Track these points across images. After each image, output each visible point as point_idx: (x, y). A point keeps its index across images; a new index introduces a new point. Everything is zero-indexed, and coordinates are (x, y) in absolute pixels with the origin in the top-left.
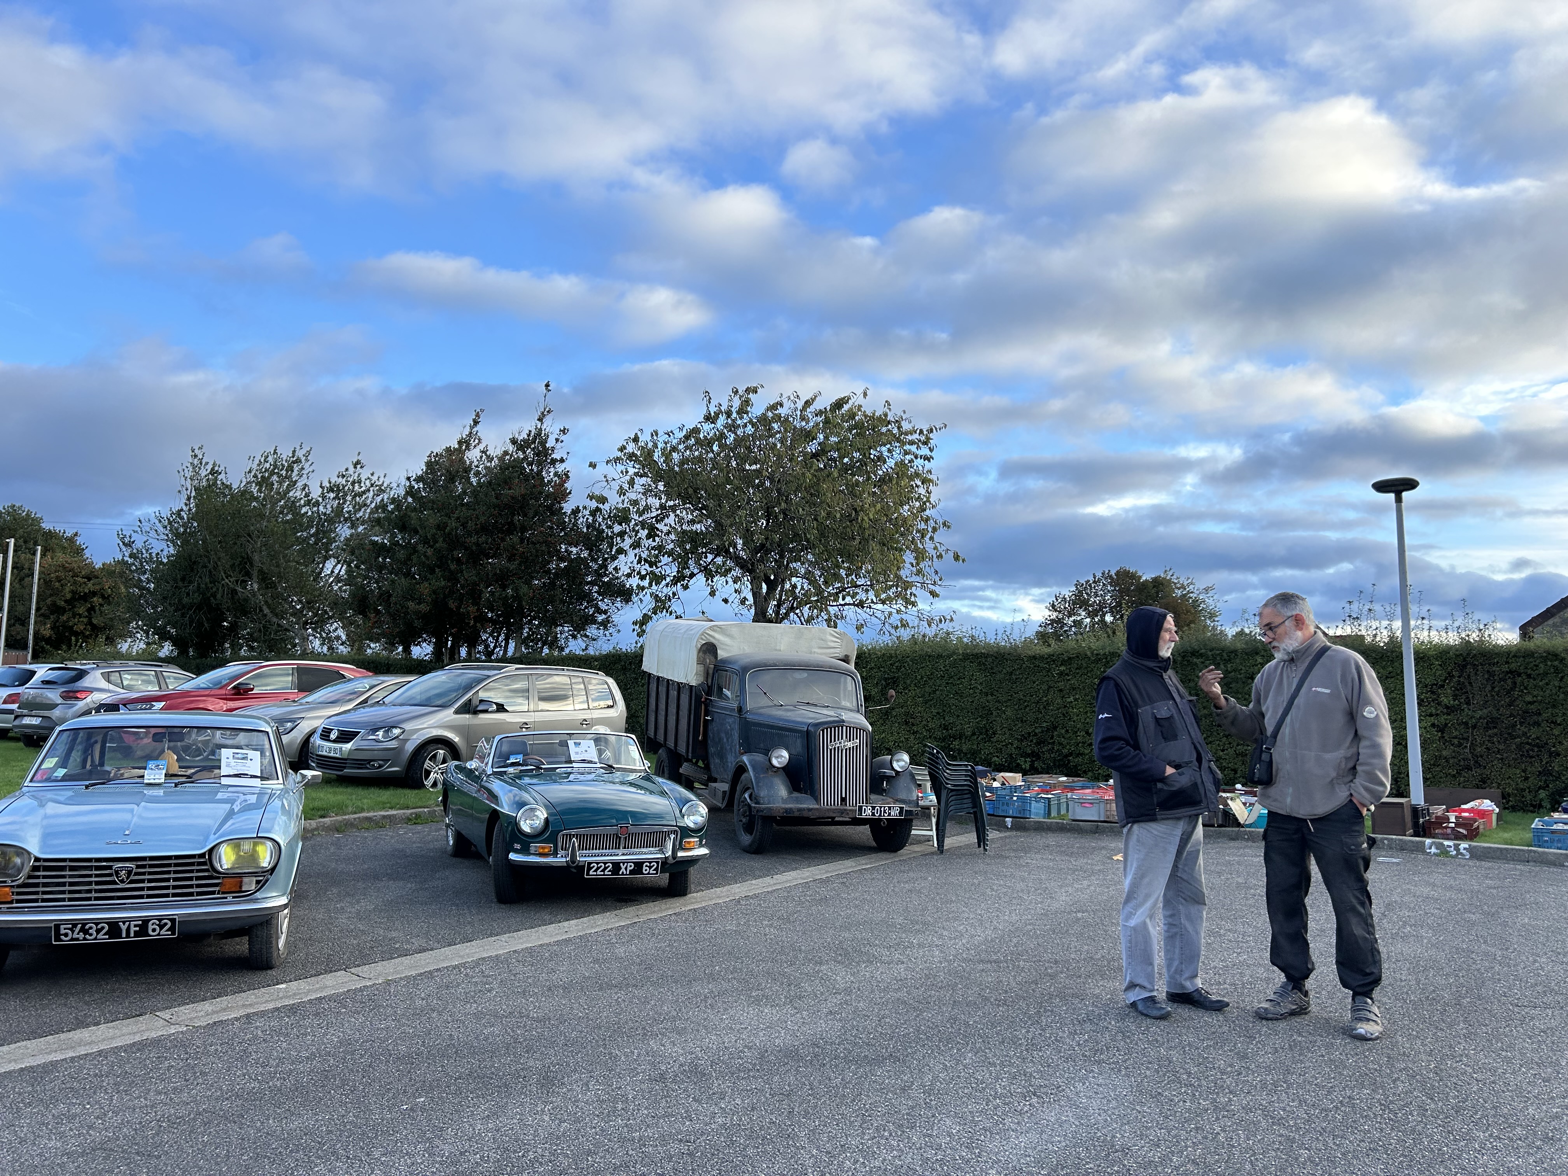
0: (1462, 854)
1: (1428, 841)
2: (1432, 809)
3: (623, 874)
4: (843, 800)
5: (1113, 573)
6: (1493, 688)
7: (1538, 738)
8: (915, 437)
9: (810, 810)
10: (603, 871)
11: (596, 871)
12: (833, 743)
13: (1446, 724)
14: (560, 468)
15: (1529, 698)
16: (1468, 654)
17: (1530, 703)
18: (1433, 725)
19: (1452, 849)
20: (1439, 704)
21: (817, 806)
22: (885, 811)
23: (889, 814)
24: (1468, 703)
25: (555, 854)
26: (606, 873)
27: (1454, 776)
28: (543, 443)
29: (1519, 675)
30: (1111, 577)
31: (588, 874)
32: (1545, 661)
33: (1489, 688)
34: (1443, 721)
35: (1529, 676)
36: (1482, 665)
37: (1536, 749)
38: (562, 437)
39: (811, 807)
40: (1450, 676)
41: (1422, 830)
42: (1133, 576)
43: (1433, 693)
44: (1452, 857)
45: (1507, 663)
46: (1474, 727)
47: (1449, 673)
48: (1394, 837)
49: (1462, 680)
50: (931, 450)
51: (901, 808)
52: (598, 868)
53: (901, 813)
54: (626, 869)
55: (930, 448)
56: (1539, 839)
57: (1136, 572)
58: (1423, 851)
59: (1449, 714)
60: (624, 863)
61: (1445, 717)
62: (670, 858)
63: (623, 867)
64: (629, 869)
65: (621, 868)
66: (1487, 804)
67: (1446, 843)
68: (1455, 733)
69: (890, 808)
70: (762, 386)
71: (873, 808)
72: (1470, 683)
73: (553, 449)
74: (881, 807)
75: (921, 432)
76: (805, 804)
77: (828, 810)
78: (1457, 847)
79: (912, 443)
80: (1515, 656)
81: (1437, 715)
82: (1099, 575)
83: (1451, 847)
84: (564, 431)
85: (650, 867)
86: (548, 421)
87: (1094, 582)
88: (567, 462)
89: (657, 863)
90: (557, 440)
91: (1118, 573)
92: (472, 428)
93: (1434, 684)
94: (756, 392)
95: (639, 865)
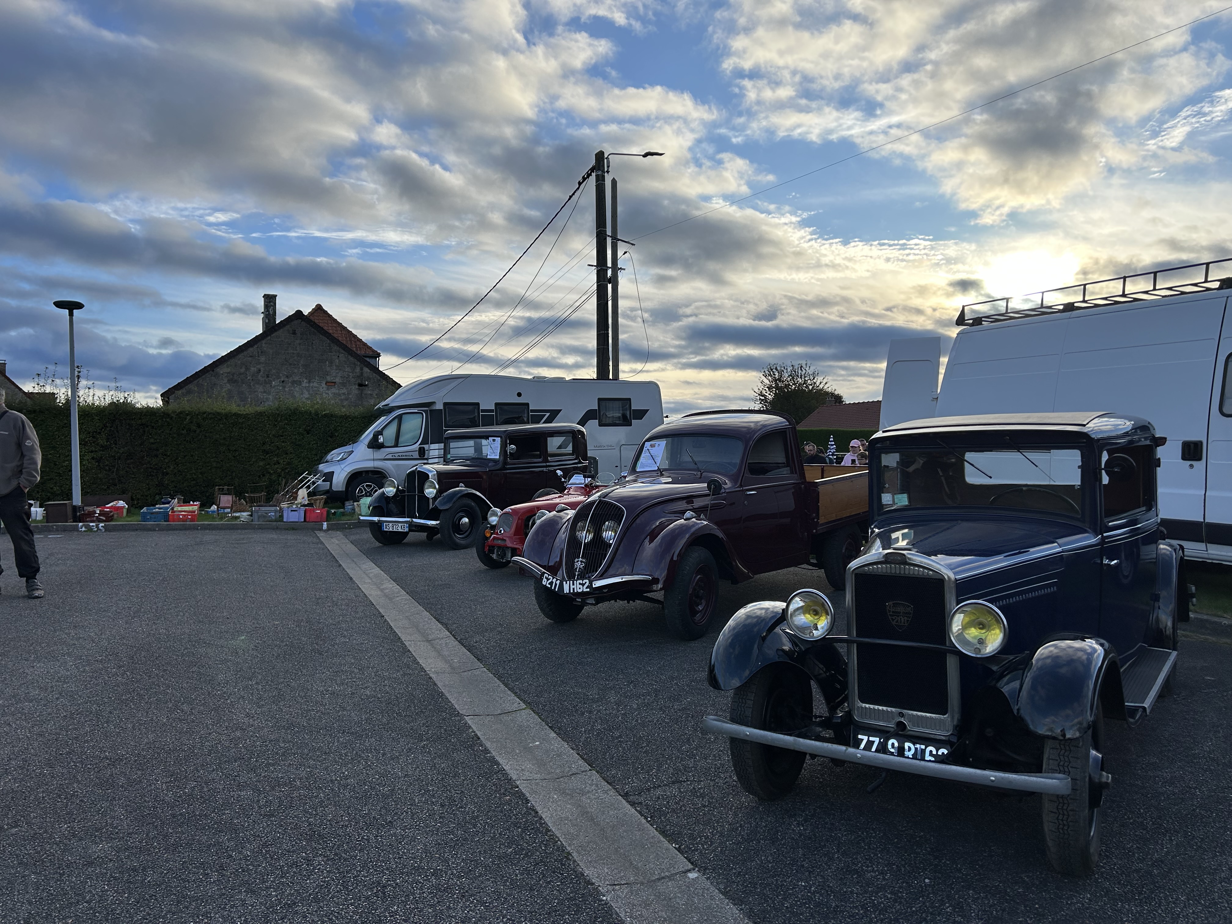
0: (100, 530)
1: (81, 524)
2: (85, 508)
6: (131, 434)
7: (156, 464)
13: (101, 457)
15: (152, 440)
17: (152, 443)
18: (93, 458)
19: (95, 527)
20: (98, 444)
24: (116, 444)
27: (105, 490)
29: (147, 427)
33: (129, 434)
34: (100, 455)
35: (153, 427)
36: (125, 420)
37: (155, 471)
40: (105, 426)
41: (77, 519)
43: (94, 437)
44: (95, 532)
45: (140, 419)
46: (119, 458)
47: (104, 425)
49: (112, 429)
56: (144, 518)
58: (78, 531)
59: (103, 451)
61: (101, 452)
66: (121, 503)
67: (91, 524)
68: (107, 463)
72: (117, 431)
78: (97, 526)
81: (96, 451)
93: (95, 432)
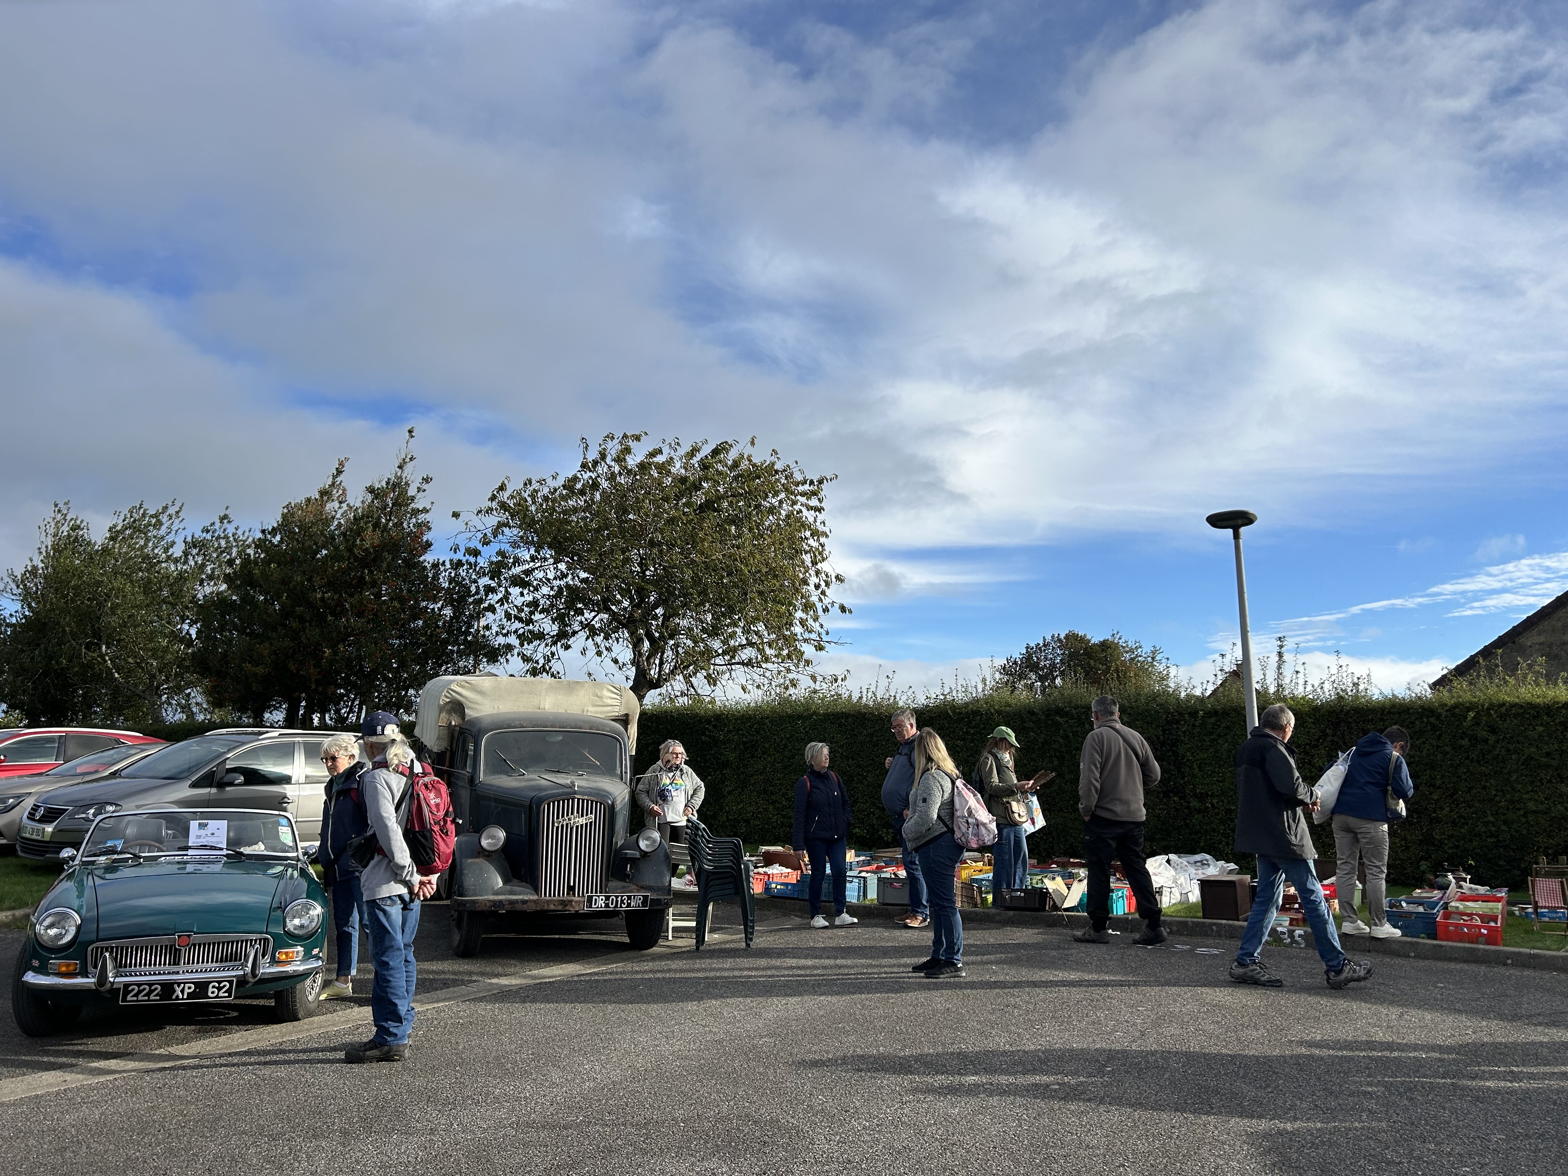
0: (1296, 942)
3: (177, 998)
4: (571, 889)
5: (1062, 636)
8: (807, 487)
9: (524, 902)
10: (148, 994)
11: (136, 995)
12: (561, 819)
14: (422, 517)
16: (1342, 711)
19: (1286, 936)
21: (535, 897)
22: (622, 902)
23: (629, 905)
25: (84, 974)
26: (152, 997)
28: (403, 492)
30: (1060, 640)
31: (124, 1000)
32: (1421, 718)
36: (1356, 722)
38: (425, 486)
39: (526, 898)
42: (1082, 640)
44: (1285, 945)
48: (1224, 922)
50: (820, 501)
51: (645, 897)
52: (140, 992)
53: (644, 903)
54: (182, 991)
55: (819, 499)
57: (1085, 635)
60: (179, 985)
62: (250, 975)
63: (178, 991)
64: (187, 991)
65: (175, 991)
69: (629, 898)
70: (646, 434)
71: (607, 898)
73: (413, 498)
74: (617, 897)
75: (812, 483)
76: (523, 895)
77: (548, 901)
78: (1291, 934)
79: (803, 494)
80: (1389, 713)
82: (1049, 638)
83: (1284, 933)
84: (427, 480)
85: (219, 989)
86: (409, 468)
87: (1044, 645)
88: (431, 512)
89: (231, 982)
90: (419, 489)
91: (1067, 637)
92: (334, 477)
93: (1308, 744)
94: (639, 440)
95: (202, 987)
